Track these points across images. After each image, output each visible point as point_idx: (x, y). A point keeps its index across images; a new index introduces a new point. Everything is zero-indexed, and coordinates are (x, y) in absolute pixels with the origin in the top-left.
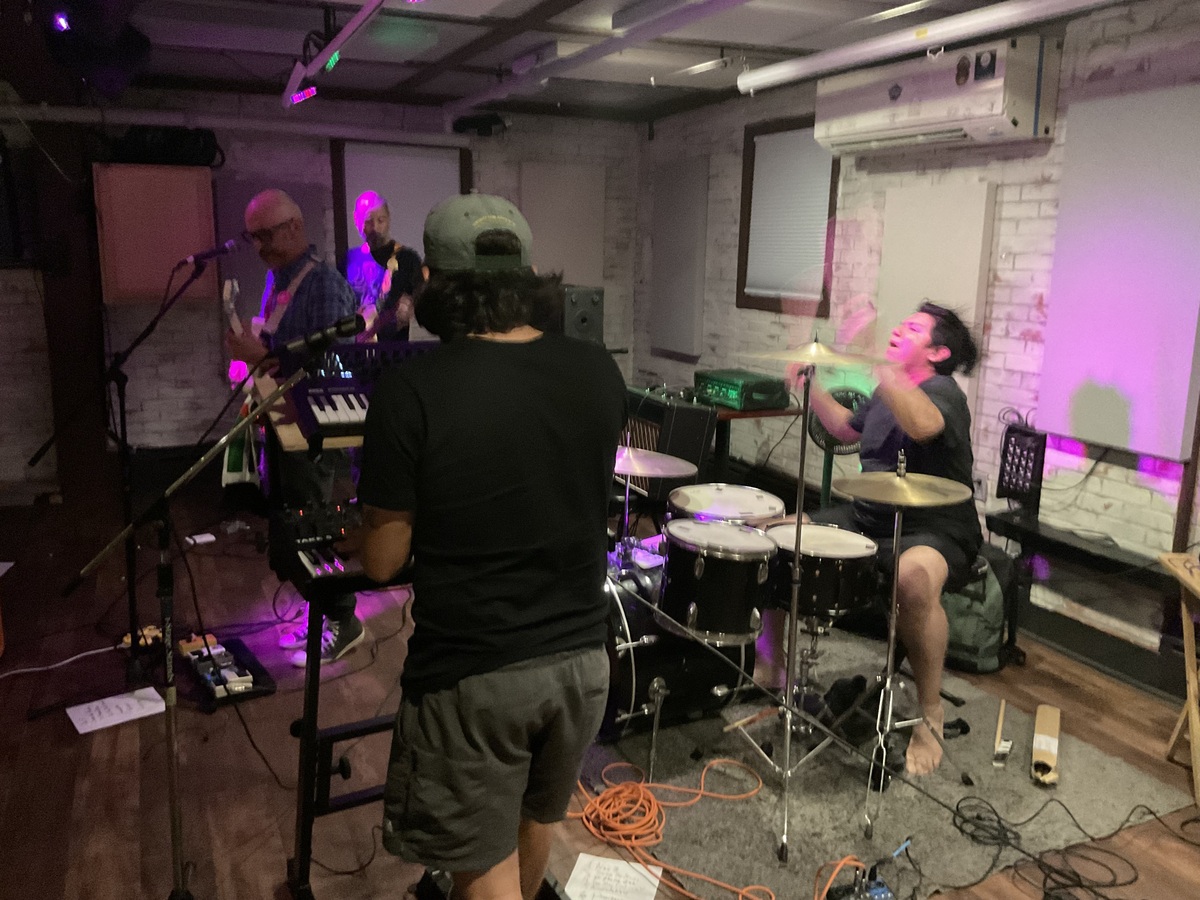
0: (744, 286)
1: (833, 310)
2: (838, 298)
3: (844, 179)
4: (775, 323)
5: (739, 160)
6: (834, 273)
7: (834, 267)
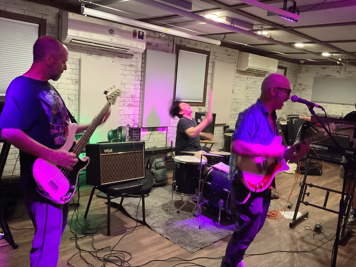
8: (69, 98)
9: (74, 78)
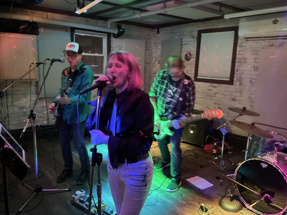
0: (197, 76)
1: (235, 83)
2: (237, 79)
3: (240, 46)
4: (210, 86)
5: (195, 40)
6: (236, 73)
7: (235, 71)
8: (250, 81)
9: (256, 66)
